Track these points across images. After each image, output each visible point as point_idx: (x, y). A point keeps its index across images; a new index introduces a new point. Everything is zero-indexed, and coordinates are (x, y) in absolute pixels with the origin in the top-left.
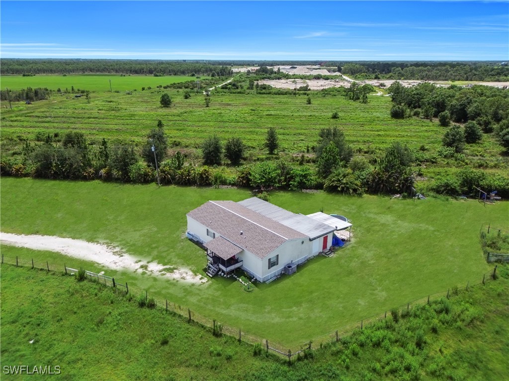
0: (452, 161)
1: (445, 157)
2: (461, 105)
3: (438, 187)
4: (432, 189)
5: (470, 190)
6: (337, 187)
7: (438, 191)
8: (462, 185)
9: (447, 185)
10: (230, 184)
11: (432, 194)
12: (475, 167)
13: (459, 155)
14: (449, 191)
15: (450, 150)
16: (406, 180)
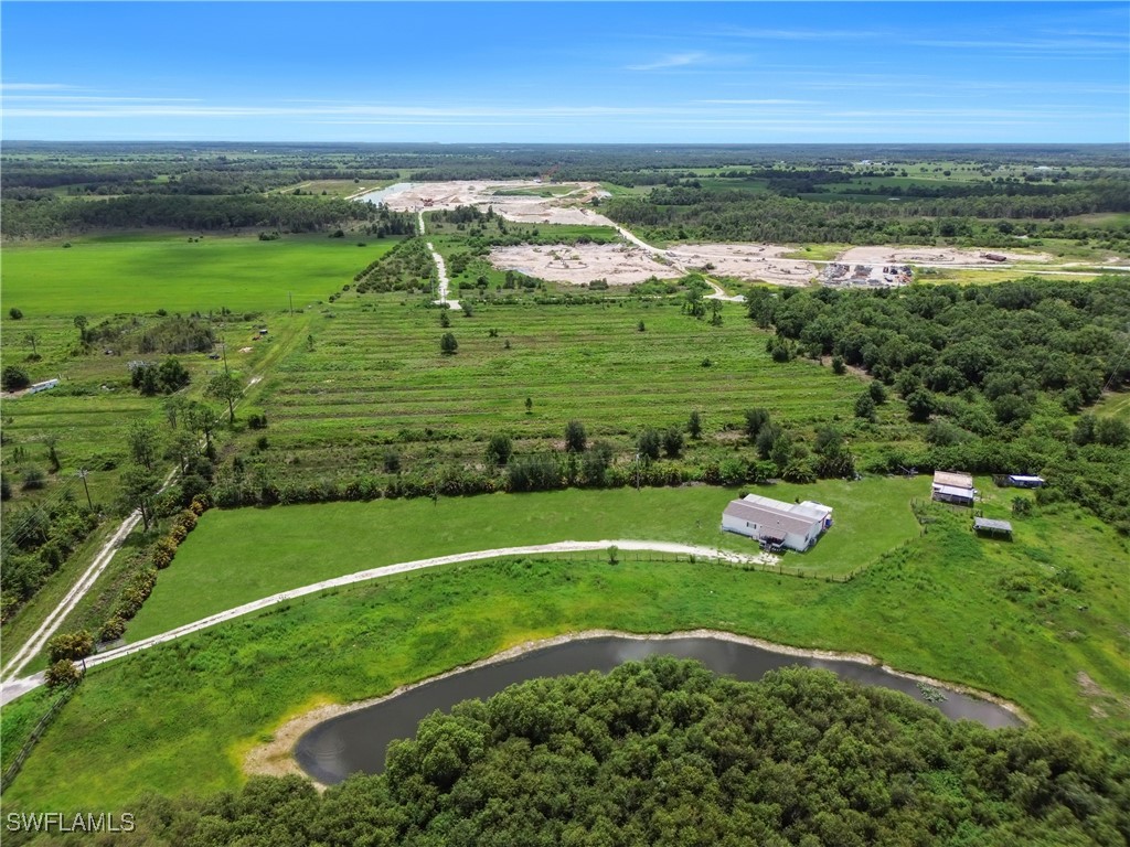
0: (869, 434)
1: (862, 429)
2: (854, 345)
3: (872, 467)
4: (867, 470)
5: (896, 468)
6: (795, 476)
7: (870, 470)
8: (890, 465)
9: (878, 466)
10: (696, 480)
11: (867, 474)
12: (890, 440)
13: (873, 426)
14: (879, 470)
15: (863, 421)
16: (848, 464)
